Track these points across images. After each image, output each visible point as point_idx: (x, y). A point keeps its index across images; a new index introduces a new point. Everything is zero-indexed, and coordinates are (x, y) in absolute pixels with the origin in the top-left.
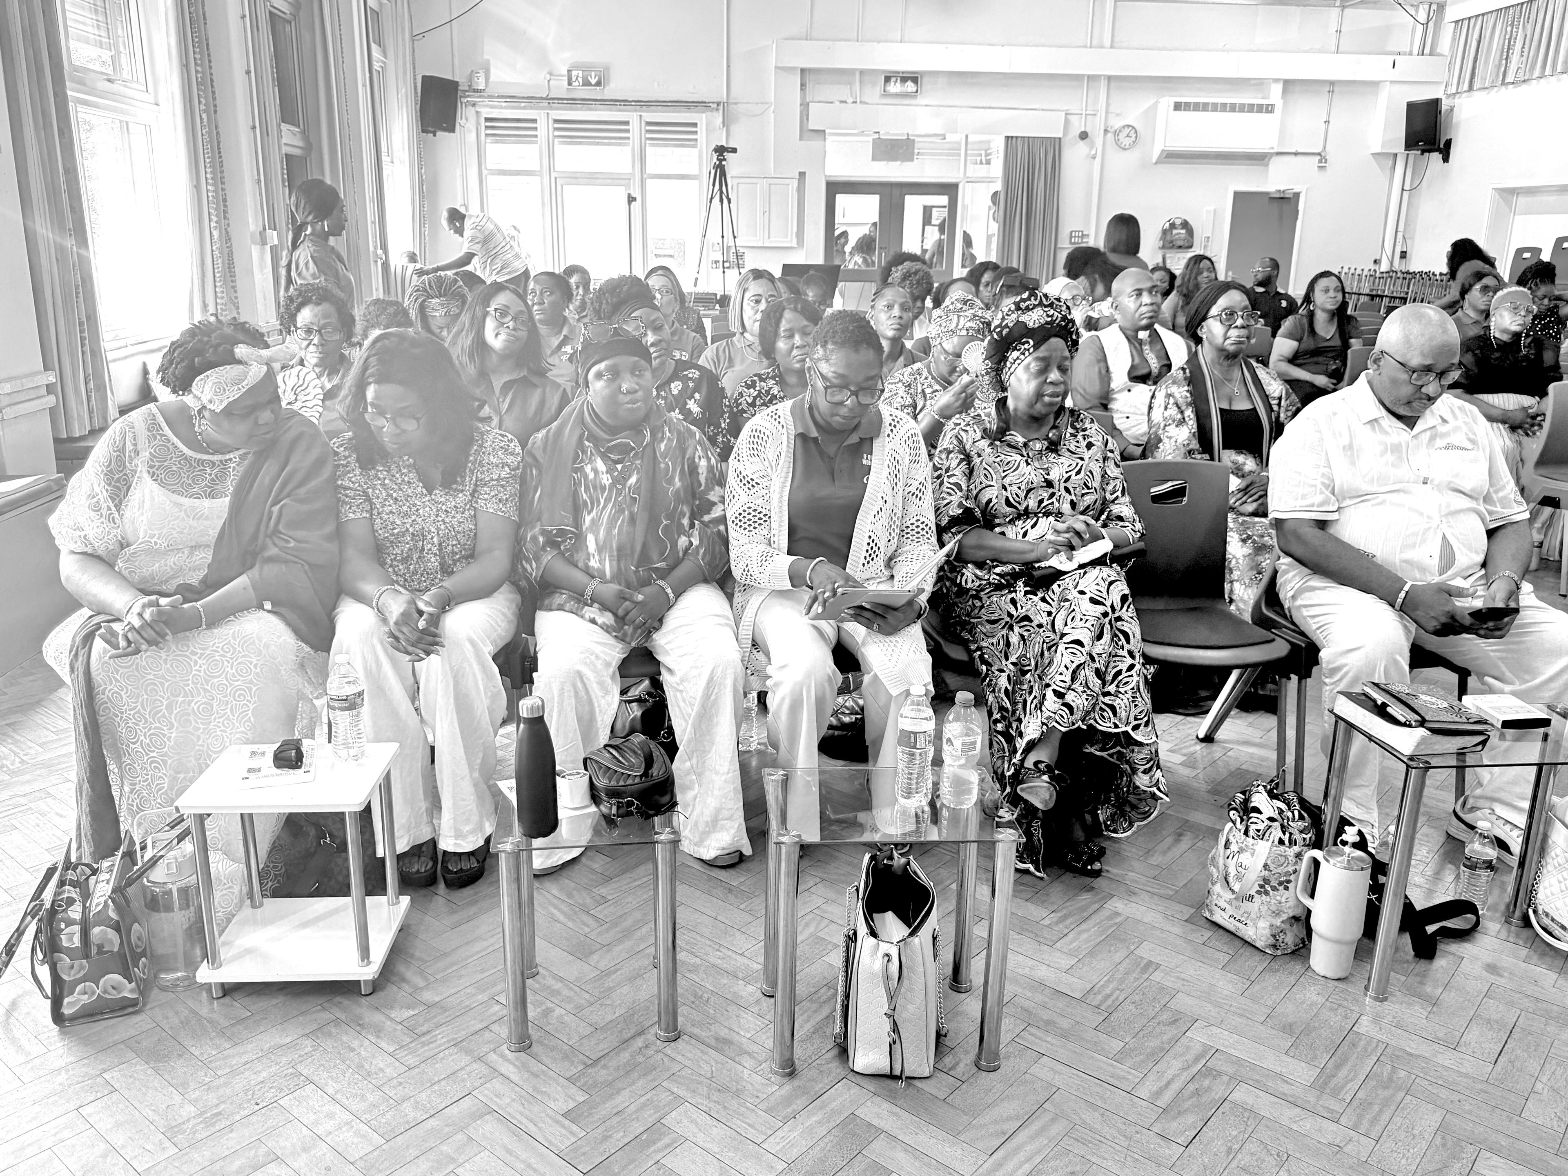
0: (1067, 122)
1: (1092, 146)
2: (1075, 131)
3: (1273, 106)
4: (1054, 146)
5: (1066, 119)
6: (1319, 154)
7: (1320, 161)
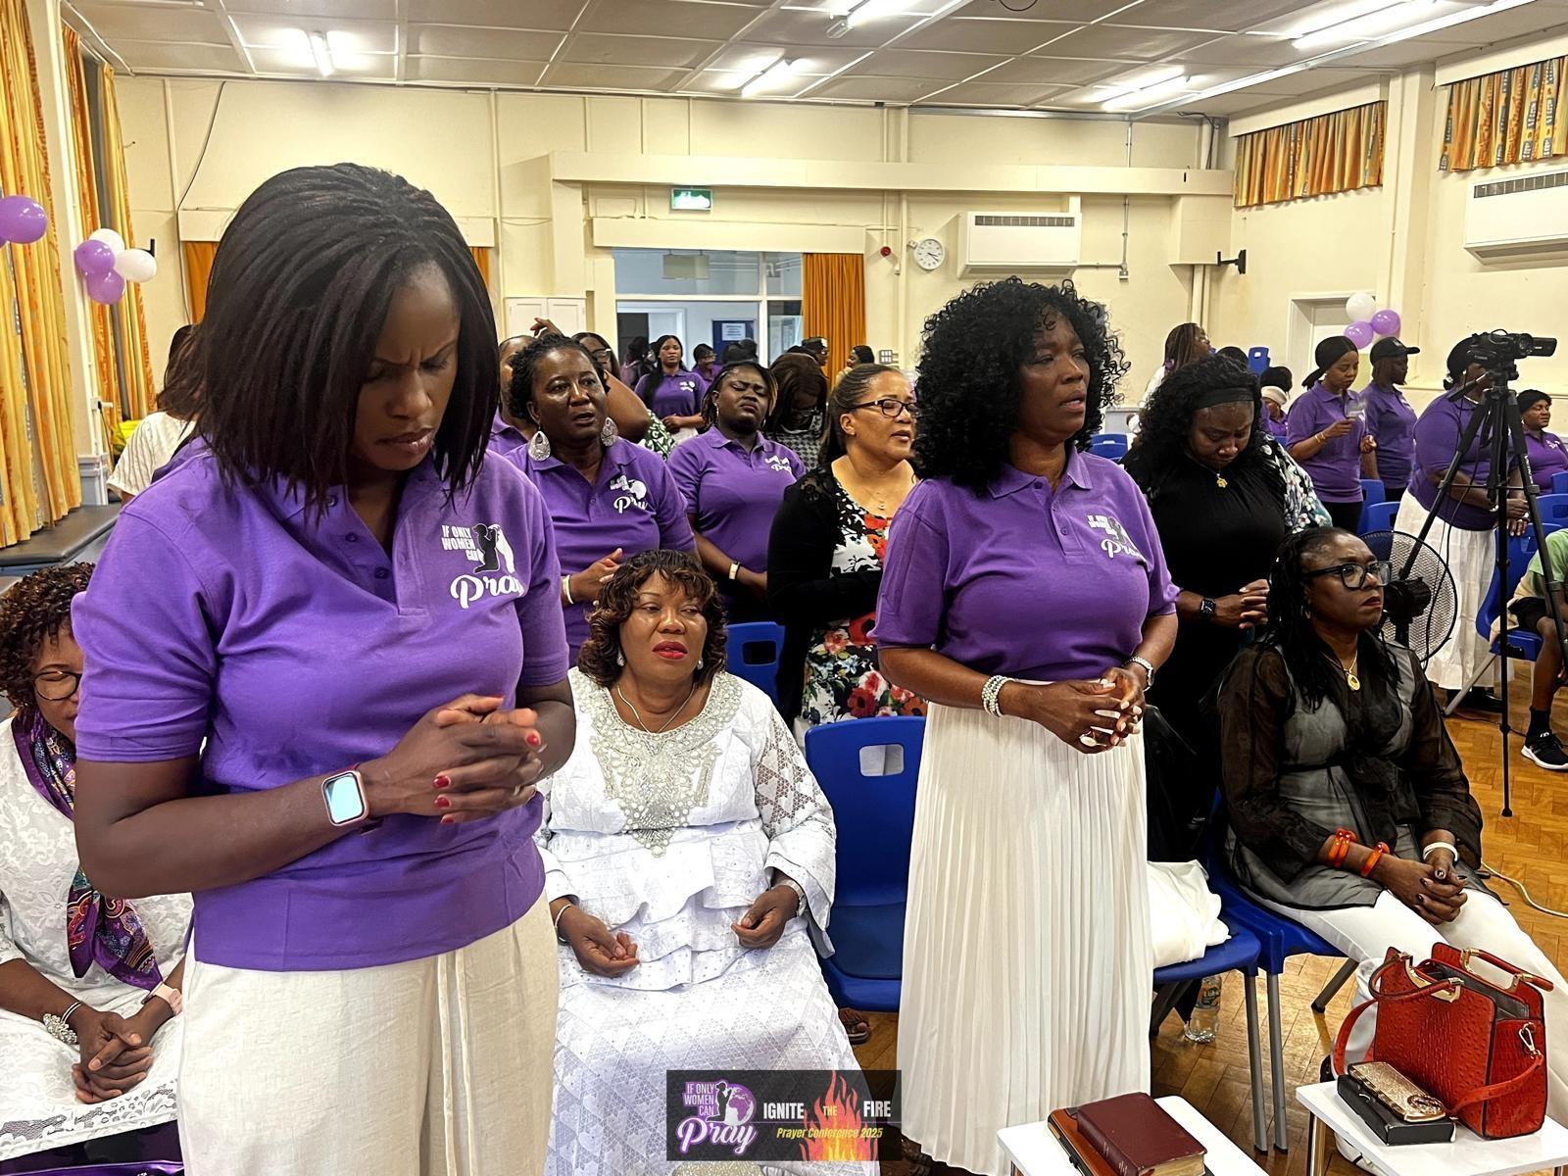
0: (869, 238)
1: (895, 260)
2: (878, 248)
3: (1072, 219)
4: (856, 262)
5: (868, 236)
6: (1120, 267)
7: (1121, 274)
